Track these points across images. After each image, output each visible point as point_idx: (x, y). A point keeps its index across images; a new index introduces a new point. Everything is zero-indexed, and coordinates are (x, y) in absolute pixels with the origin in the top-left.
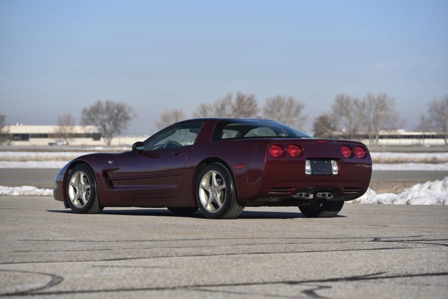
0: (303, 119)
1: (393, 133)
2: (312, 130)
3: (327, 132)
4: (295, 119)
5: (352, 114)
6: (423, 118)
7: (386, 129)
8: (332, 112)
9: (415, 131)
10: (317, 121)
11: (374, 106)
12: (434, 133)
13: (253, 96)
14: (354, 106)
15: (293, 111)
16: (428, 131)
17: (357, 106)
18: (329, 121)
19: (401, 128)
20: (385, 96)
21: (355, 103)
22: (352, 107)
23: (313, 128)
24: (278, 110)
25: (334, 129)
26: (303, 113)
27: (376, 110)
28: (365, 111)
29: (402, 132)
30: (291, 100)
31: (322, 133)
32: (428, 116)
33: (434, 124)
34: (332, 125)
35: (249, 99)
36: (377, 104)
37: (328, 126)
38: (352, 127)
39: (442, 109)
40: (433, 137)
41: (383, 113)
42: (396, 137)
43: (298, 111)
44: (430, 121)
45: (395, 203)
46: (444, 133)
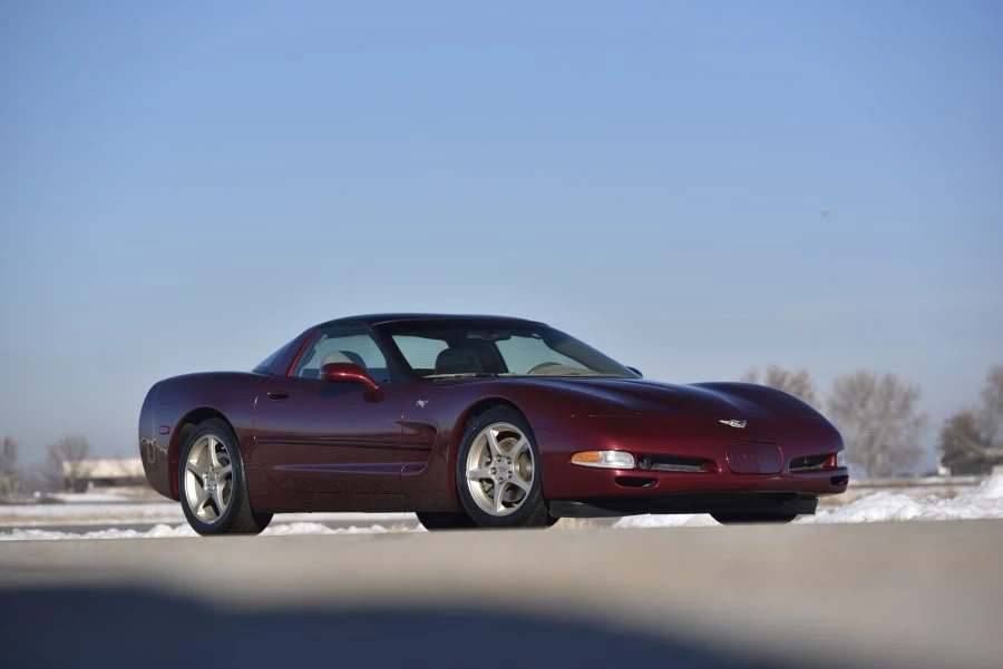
0: (918, 423)
2: (938, 448)
3: (972, 449)
4: (900, 423)
8: (981, 405)
10: (949, 426)
13: (804, 375)
15: (894, 405)
18: (976, 427)
23: (941, 443)
24: (863, 405)
25: (988, 444)
26: (918, 409)
30: (890, 382)
31: (961, 453)
34: (983, 435)
35: (795, 382)
37: (975, 437)
43: (905, 406)
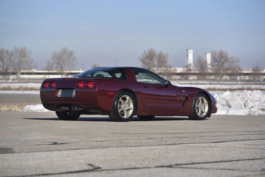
1: (29, 71)
5: (5, 60)
6: (48, 62)
7: (25, 69)
9: (42, 70)
11: (18, 55)
12: (55, 72)
14: (6, 55)
16: (51, 70)
17: (8, 55)
19: (34, 68)
20: (25, 48)
21: (7, 52)
22: (4, 55)
27: (19, 57)
28: (13, 58)
29: (35, 71)
32: (51, 61)
33: (55, 65)
36: (20, 54)
38: (5, 67)
39: (60, 57)
40: (54, 74)
41: (24, 59)
42: (31, 74)
44: (53, 64)
45: (29, 111)
46: (61, 72)
